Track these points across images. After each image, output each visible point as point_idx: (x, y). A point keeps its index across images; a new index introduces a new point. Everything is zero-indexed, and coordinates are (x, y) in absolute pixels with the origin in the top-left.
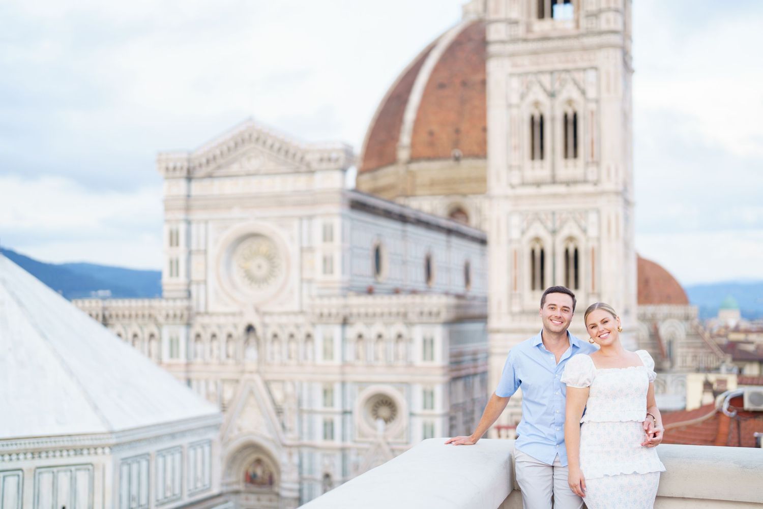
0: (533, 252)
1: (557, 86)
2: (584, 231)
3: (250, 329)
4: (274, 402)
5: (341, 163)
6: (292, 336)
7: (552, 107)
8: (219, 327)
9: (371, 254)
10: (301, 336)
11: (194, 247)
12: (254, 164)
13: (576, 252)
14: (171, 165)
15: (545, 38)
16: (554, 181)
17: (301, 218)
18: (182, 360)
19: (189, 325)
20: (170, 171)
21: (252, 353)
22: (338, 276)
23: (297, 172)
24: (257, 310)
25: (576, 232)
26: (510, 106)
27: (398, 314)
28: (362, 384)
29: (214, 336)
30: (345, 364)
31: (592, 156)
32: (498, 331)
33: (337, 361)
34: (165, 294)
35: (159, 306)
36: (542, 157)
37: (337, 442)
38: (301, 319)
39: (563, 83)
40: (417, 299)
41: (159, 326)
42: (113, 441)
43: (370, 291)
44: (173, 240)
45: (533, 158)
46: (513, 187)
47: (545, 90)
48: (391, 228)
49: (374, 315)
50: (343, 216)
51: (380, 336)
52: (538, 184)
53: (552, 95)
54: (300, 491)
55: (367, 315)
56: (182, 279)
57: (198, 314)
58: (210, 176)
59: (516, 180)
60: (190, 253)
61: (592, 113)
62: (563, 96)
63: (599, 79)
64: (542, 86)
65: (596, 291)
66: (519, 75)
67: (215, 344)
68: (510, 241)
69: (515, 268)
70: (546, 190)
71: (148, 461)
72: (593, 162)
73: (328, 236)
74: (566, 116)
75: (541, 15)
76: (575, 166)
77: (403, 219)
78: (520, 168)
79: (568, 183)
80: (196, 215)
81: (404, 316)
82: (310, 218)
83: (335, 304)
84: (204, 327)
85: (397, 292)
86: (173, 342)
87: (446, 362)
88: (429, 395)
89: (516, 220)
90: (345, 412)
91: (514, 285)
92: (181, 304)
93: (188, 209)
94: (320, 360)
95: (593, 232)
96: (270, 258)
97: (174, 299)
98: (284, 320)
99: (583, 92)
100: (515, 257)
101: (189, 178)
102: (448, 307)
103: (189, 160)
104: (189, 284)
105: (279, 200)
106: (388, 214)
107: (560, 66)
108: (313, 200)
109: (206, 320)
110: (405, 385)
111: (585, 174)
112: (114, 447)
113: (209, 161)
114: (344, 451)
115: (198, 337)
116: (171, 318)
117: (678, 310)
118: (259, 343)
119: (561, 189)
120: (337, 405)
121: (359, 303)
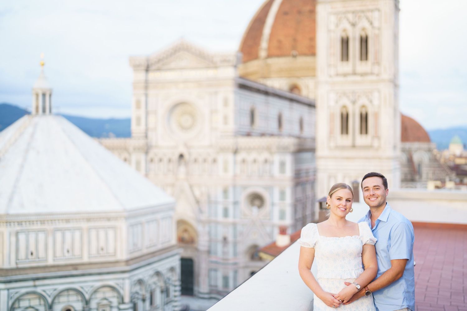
0: (342, 114)
1: (356, 19)
2: (371, 102)
3: (181, 156)
4: (195, 197)
5: (234, 63)
6: (205, 160)
7: (354, 32)
8: (164, 154)
9: (249, 114)
10: (210, 160)
11: (150, 109)
12: (184, 63)
13: (366, 114)
14: (137, 63)
16: (354, 73)
17: (211, 94)
18: (143, 172)
19: (147, 153)
20: (136, 67)
21: (182, 169)
22: (231, 126)
23: (208, 68)
24: (186, 146)
25: (366, 102)
27: (265, 148)
28: (245, 187)
29: (161, 160)
30: (235, 176)
31: (376, 59)
32: (322, 158)
33: (230, 174)
34: (134, 135)
35: (131, 143)
36: (347, 59)
37: (230, 219)
38: (210, 151)
39: (360, 17)
41: (130, 154)
42: (126, 214)
43: (249, 135)
44: (138, 105)
45: (342, 60)
46: (331, 76)
47: (350, 22)
48: (259, 99)
49: (252, 148)
50: (235, 93)
52: (345, 75)
53: (354, 25)
54: (210, 247)
55: (248, 148)
56: (142, 127)
57: (153, 147)
58: (159, 70)
59: (333, 72)
60: (147, 113)
61: (376, 35)
62: (360, 26)
63: (380, 16)
64: (348, 20)
65: (377, 135)
66: (335, 14)
67: (161, 165)
68: (329, 107)
69: (332, 122)
70: (350, 78)
71: (142, 226)
72: (376, 63)
73: (226, 103)
74: (361, 37)
76: (366, 65)
77: (266, 93)
78: (335, 66)
79: (363, 75)
80: (152, 92)
81: (268, 149)
82: (216, 93)
83: (230, 142)
84: (156, 155)
85: (263, 135)
87: (293, 174)
88: (282, 194)
89: (332, 96)
90: (236, 203)
91: (331, 132)
92: (142, 142)
93: (146, 88)
94: (221, 173)
95: (376, 102)
96: (192, 115)
97: (139, 139)
98: (201, 151)
99: (371, 23)
100: (332, 117)
101: (147, 70)
103: (148, 60)
104: (147, 130)
106: (258, 91)
107: (358, 8)
108: (217, 83)
109: (156, 151)
110: (269, 188)
111: (372, 70)
112: (127, 218)
113: (159, 61)
114: (234, 225)
115: (152, 160)
116: (137, 149)
117: (424, 145)
118: (186, 164)
119: (358, 78)
120: (231, 199)
121: (244, 142)
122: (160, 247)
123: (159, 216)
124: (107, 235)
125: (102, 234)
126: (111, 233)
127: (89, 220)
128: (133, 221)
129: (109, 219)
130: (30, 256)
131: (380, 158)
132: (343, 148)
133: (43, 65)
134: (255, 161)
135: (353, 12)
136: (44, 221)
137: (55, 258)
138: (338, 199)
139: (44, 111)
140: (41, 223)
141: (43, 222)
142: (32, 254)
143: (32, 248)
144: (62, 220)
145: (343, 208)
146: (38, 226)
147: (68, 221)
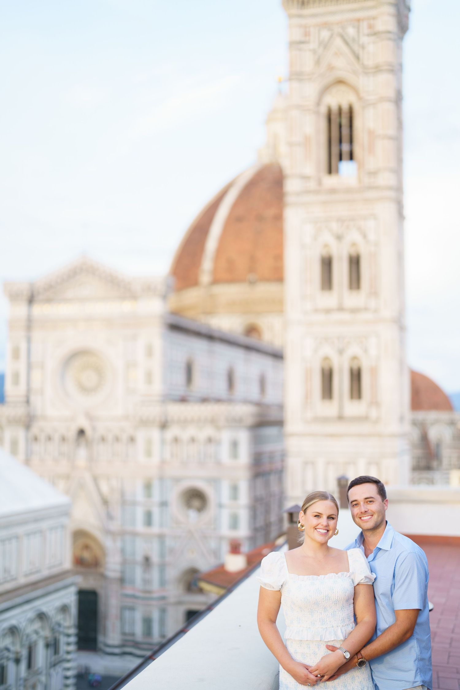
0: (323, 370)
2: (366, 351)
3: (81, 432)
4: (101, 495)
6: (117, 439)
7: (339, 248)
8: (54, 429)
9: (184, 367)
10: (125, 438)
11: (33, 360)
13: (359, 370)
15: (333, 191)
16: (341, 309)
17: (126, 338)
18: (22, 457)
19: (28, 427)
20: (14, 297)
21: (82, 453)
22: (158, 387)
23: (123, 298)
24: (89, 416)
25: (359, 353)
26: (303, 246)
27: (207, 420)
28: (177, 480)
29: (49, 438)
30: (163, 462)
31: (371, 287)
32: (293, 435)
33: (156, 459)
34: (8, 399)
35: (2, 411)
36: (330, 288)
37: (155, 529)
38: (125, 424)
39: (347, 229)
40: (224, 407)
41: (1, 429)
43: (183, 400)
44: (16, 354)
45: (323, 288)
46: (306, 313)
47: (333, 234)
48: (199, 346)
49: (186, 421)
50: (163, 336)
51: (193, 438)
52: (328, 311)
53: (339, 238)
54: (123, 572)
55: (180, 421)
56: (22, 388)
57: (37, 418)
58: (49, 301)
59: (309, 308)
60: (30, 367)
61: (371, 254)
62: (348, 239)
63: (377, 227)
64: (331, 230)
65: (375, 400)
66: (312, 221)
67: (50, 445)
68: (303, 359)
69: (308, 381)
70: (334, 316)
71: (18, 541)
72: (373, 294)
73: (149, 352)
74: (350, 257)
75: (330, 171)
76: (358, 296)
77: (210, 337)
78: (312, 298)
79: (352, 311)
80: (37, 335)
81: (213, 421)
82: (135, 337)
83: (156, 411)
84: (41, 430)
85: (204, 400)
86: (14, 443)
87: (249, 460)
88: (235, 489)
89: (308, 342)
90: (164, 504)
91: (307, 396)
92: (20, 411)
93: (29, 328)
94: (142, 458)
95: (373, 351)
96: (99, 371)
97: (16, 405)
98: (110, 424)
99: (365, 236)
100: (307, 372)
103: (32, 286)
104: (29, 392)
106: (198, 334)
108: (136, 323)
109: (43, 424)
110: (215, 481)
111: (366, 304)
113: (49, 288)
114: (161, 538)
115: (36, 439)
116: (13, 421)
117: (444, 416)
118: (89, 444)
119: (347, 316)
120: (156, 497)
121: (176, 410)
122: (45, 573)
123: (44, 525)
128: (4, 534)
131: (379, 435)
132: (325, 420)
134: (193, 440)
135: (339, 220)
138: (316, 516)
145: (324, 529)
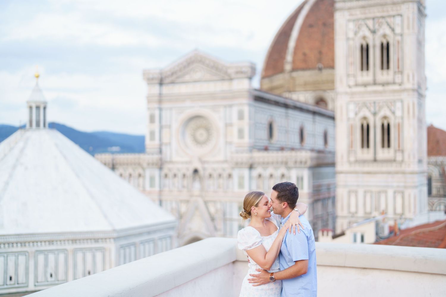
0: (362, 126)
1: (377, 26)
2: (393, 113)
3: (196, 171)
4: (210, 214)
5: (249, 74)
6: (220, 175)
7: (374, 39)
8: (179, 170)
9: (266, 126)
10: (225, 175)
11: (164, 123)
12: (198, 75)
13: (389, 125)
14: (151, 76)
16: (375, 83)
17: (225, 106)
18: (157, 189)
19: (161, 168)
20: (150, 80)
21: (197, 185)
22: (246, 140)
23: (223, 80)
24: (200, 160)
25: (388, 114)
26: (348, 39)
27: (282, 163)
29: (175, 176)
31: (398, 68)
32: (341, 173)
33: (246, 190)
34: (148, 150)
35: (144, 158)
36: (368, 69)
38: (225, 166)
39: (380, 25)
40: (293, 154)
41: (144, 169)
42: (115, 235)
43: (266, 149)
44: (152, 119)
45: (362, 69)
46: (350, 87)
47: (369, 29)
48: (278, 112)
49: (268, 163)
50: (250, 105)
51: (271, 176)
52: (365, 85)
53: (374, 32)
55: (264, 163)
56: (157, 142)
57: (166, 162)
58: (173, 83)
59: (352, 83)
60: (161, 128)
61: (398, 42)
62: (381, 32)
63: (402, 21)
64: (367, 27)
65: (401, 148)
66: (354, 21)
67: (176, 180)
68: (348, 119)
69: (352, 135)
70: (370, 88)
71: (135, 247)
72: (399, 71)
73: (241, 117)
74: (382, 45)
76: (388, 74)
77: (286, 106)
78: (354, 76)
79: (383, 84)
80: (165, 105)
81: (285, 163)
82: (231, 106)
83: (245, 157)
84: (170, 170)
85: (282, 149)
86: (152, 179)
87: (311, 191)
89: (352, 107)
91: (351, 145)
92: (156, 157)
93: (160, 101)
94: (236, 189)
95: (398, 113)
96: (208, 130)
97: (152, 154)
98: (215, 166)
99: (393, 30)
100: (351, 128)
101: (161, 83)
102: (312, 159)
103: (161, 74)
104: (161, 145)
105: (212, 96)
106: (277, 104)
107: (378, 15)
108: (232, 96)
109: (170, 166)
111: (394, 79)
112: (116, 239)
113: (173, 74)
115: (166, 176)
116: (151, 164)
118: (201, 179)
119: (380, 88)
121: (259, 156)
124: (94, 257)
125: (89, 256)
126: (99, 255)
127: (74, 241)
128: (124, 242)
129: (96, 240)
130: (8, 282)
131: (404, 173)
132: (364, 162)
133: (38, 77)
135: (373, 19)
136: (25, 243)
137: (36, 284)
139: (38, 125)
140: (21, 246)
141: (23, 244)
142: (11, 278)
143: (11, 273)
144: (45, 242)
146: (19, 249)
147: (51, 242)
